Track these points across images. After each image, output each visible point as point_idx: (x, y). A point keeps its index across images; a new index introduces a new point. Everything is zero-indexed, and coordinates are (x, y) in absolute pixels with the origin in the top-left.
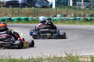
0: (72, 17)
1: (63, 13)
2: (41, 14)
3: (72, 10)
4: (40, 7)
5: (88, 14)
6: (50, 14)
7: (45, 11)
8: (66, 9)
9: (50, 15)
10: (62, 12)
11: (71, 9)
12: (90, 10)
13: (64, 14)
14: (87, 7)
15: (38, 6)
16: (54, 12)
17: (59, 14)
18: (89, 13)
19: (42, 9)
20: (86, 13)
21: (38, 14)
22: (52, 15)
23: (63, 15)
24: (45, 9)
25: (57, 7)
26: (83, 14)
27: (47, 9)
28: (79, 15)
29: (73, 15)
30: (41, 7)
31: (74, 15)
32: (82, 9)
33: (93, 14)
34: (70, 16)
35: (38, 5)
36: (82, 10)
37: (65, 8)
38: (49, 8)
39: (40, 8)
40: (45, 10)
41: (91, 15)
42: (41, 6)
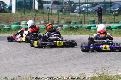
0: (42, 24)
3: (40, 15)
6: (10, 20)
7: (3, 17)
8: (31, 14)
10: (27, 17)
12: (65, 16)
16: (16, 18)
18: (63, 18)
22: (12, 22)
24: (3, 14)
25: (19, 11)
27: (5, 14)
28: (52, 22)
29: (43, 22)
31: (45, 22)
32: (54, 14)
33: (69, 20)
34: (39, 23)
37: (29, 13)
38: (8, 12)
41: (68, 22)
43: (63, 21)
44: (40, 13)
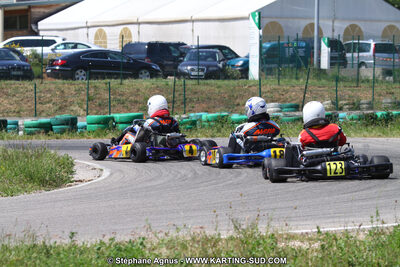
1: (287, 96)
2: (203, 101)
3: (327, 83)
4: (196, 73)
5: (389, 101)
6: (238, 101)
7: (217, 90)
8: (301, 80)
9: (238, 105)
10: (287, 91)
11: (323, 81)
12: (398, 85)
13: (293, 103)
14: (388, 73)
15: (192, 70)
17: (273, 101)
19: (207, 84)
20: (380, 95)
21: (191, 101)
23: (288, 104)
24: (220, 82)
25: (268, 74)
26: (369, 100)
27: (226, 82)
28: (354, 104)
29: (327, 104)
30: (201, 73)
31: (333, 103)
32: (368, 81)
35: (189, 68)
36: (366, 85)
37: (297, 79)
38: (235, 79)
39: (198, 78)
40: (219, 87)
42: (203, 70)
43: (386, 101)
44: (328, 80)
